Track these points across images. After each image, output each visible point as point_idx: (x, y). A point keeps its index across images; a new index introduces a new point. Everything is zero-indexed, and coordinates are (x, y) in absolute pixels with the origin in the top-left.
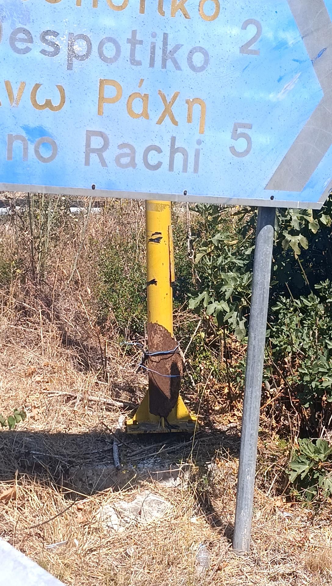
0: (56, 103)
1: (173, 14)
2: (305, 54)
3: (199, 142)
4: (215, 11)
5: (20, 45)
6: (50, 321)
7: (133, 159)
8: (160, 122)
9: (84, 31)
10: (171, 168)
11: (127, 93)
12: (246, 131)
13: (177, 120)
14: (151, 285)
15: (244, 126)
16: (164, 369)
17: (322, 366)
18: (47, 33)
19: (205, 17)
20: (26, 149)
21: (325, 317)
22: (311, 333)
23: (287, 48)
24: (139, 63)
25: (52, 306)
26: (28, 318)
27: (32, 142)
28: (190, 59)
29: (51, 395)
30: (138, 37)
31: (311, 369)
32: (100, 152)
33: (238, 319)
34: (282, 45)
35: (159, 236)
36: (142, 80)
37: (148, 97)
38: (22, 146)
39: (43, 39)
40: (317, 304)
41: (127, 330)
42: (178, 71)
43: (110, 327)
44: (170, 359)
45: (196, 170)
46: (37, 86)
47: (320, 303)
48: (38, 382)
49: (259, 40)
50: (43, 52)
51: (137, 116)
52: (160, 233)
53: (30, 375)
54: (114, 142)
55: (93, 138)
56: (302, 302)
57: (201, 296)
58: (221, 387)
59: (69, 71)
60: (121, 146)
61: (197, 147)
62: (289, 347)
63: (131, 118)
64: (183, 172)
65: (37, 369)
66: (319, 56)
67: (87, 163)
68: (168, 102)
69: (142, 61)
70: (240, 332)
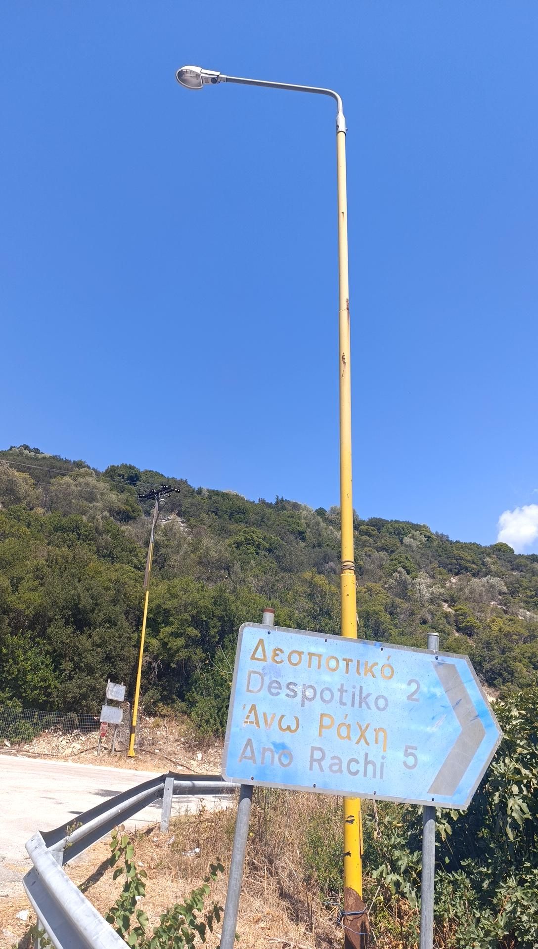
0: (293, 728)
1: (365, 674)
2: (448, 702)
3: (383, 758)
4: (390, 674)
5: (273, 691)
6: (272, 876)
7: (341, 767)
8: (358, 742)
9: (312, 683)
10: (365, 775)
11: (337, 722)
12: (413, 751)
13: (369, 742)
14: (347, 856)
15: (412, 748)
16: (356, 927)
17: (473, 933)
18: (290, 684)
19: (384, 677)
20: (273, 758)
21: (471, 890)
22: (462, 902)
23: (436, 698)
24: (345, 704)
25: (274, 864)
26: (256, 872)
27: (277, 753)
28: (376, 703)
29: (272, 941)
30: (345, 688)
31: (465, 935)
32: (319, 761)
33: (411, 889)
34: (433, 696)
35: (352, 818)
36: (347, 715)
37: (350, 726)
38: (270, 755)
39: (288, 687)
40: (465, 879)
41: (326, 888)
42: (369, 710)
43: (314, 885)
44: (360, 918)
45: (381, 777)
46: (282, 717)
47: (467, 878)
48: (263, 928)
49: (419, 692)
50: (287, 695)
51: (343, 738)
52: (353, 817)
53: (257, 921)
54: (329, 755)
55: (315, 752)
56: (453, 876)
57: (381, 868)
58: (396, 944)
59: (303, 708)
60: (333, 758)
61: (382, 760)
62: (446, 913)
63: (339, 739)
64: (373, 778)
65: (261, 917)
66: (457, 704)
67: (311, 769)
68: (363, 729)
69: (347, 703)
70: (412, 900)
